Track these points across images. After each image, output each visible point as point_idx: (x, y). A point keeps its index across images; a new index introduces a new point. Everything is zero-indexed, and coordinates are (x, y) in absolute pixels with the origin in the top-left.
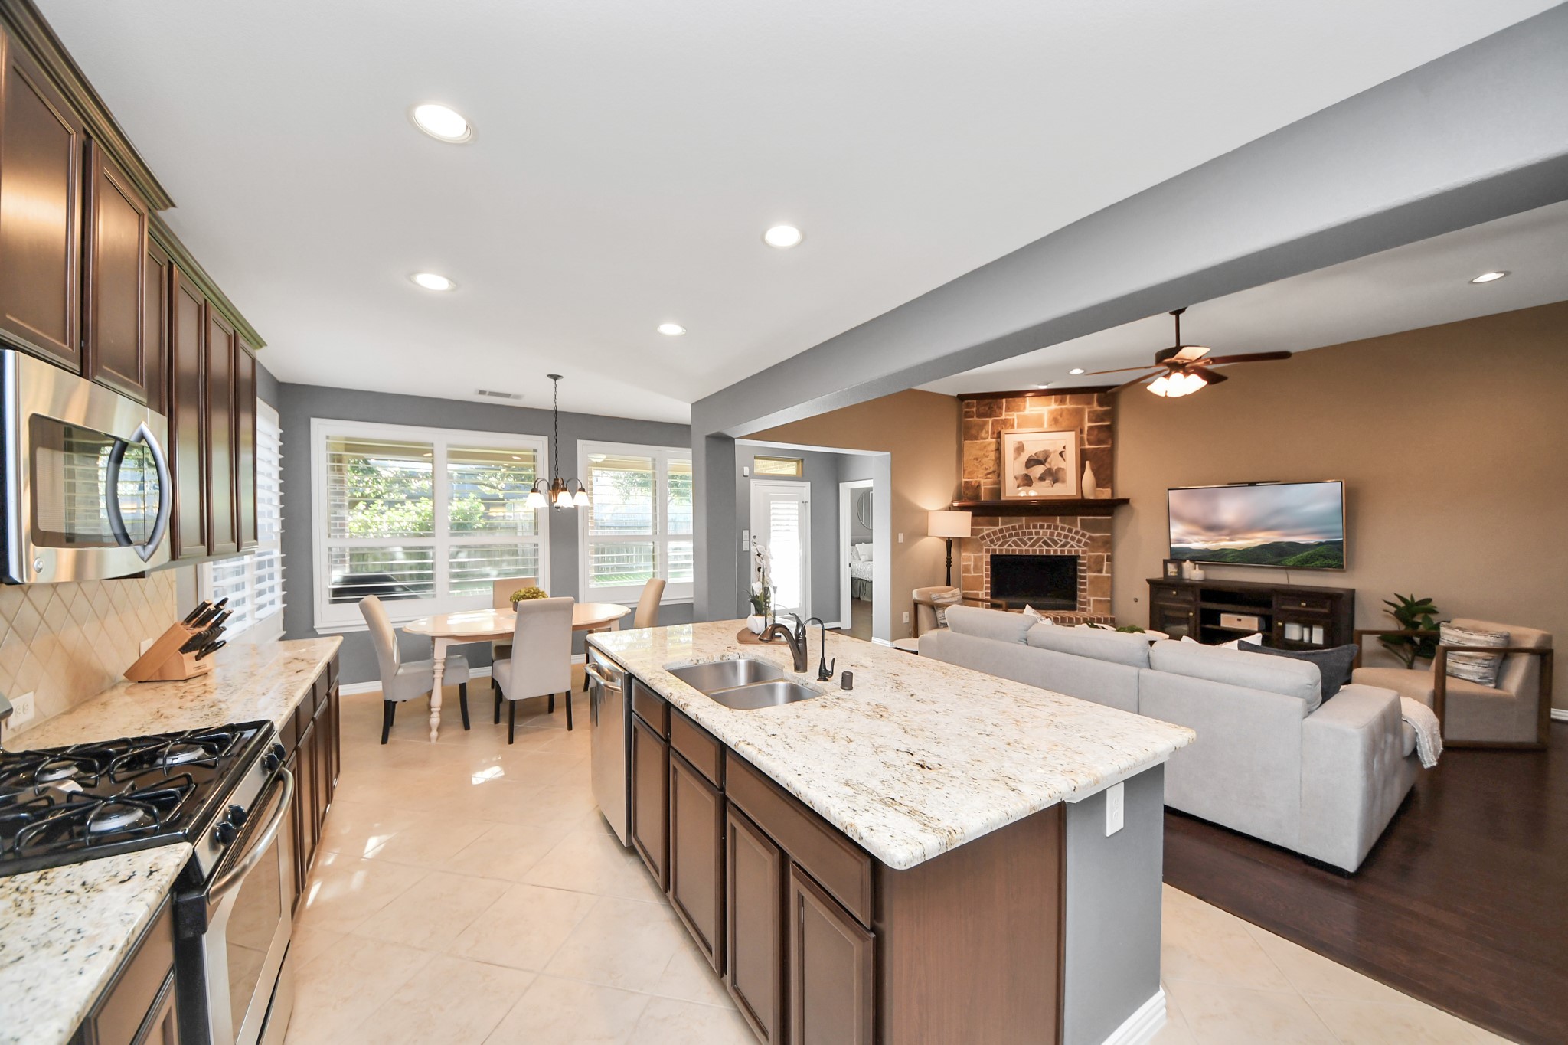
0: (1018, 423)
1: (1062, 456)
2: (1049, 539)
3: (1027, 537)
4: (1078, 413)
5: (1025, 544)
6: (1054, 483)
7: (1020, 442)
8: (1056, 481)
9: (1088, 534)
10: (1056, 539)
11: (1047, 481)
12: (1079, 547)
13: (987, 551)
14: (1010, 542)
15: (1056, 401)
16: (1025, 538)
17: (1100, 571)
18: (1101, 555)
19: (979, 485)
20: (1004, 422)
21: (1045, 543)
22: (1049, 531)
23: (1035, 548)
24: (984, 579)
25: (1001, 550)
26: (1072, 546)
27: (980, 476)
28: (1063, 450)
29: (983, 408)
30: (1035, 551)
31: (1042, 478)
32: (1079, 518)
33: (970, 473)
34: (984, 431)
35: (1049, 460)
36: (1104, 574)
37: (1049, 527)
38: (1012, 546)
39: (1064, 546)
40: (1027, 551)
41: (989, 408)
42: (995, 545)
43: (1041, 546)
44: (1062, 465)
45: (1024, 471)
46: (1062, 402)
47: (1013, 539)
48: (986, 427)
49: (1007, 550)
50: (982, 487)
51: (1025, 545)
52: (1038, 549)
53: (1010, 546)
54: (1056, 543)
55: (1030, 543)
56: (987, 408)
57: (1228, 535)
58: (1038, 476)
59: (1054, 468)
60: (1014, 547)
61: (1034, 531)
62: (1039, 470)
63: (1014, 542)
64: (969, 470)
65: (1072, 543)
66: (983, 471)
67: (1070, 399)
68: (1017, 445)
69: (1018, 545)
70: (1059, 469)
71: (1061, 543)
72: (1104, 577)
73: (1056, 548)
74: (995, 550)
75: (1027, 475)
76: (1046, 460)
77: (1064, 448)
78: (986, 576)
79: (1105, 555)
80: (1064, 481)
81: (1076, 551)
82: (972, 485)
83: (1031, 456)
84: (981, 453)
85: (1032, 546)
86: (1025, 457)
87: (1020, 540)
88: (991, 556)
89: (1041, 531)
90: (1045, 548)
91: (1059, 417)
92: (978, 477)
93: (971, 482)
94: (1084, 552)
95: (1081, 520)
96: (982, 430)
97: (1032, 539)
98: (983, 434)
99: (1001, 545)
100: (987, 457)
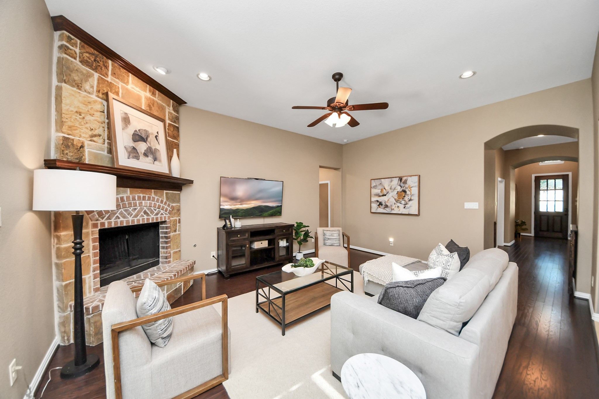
0: (122, 94)
1: (157, 140)
2: (148, 209)
3: (132, 208)
4: (162, 109)
5: (130, 214)
6: (154, 161)
7: (126, 114)
8: (155, 159)
9: (171, 205)
10: (152, 208)
11: (149, 158)
12: (166, 214)
13: (95, 226)
14: (118, 214)
15: (150, 91)
16: (131, 209)
17: (175, 231)
18: (176, 219)
19: (82, 147)
20: (110, 85)
21: (145, 213)
22: (148, 202)
23: (138, 218)
24: (92, 259)
25: (110, 223)
26: (162, 214)
27: (83, 135)
28: (157, 135)
29: (87, 55)
30: (138, 220)
31: (146, 155)
32: (165, 191)
33: (70, 127)
34: (88, 83)
35: (149, 139)
36: (177, 232)
37: (149, 199)
38: (119, 218)
39: (157, 214)
40: (133, 221)
41: (95, 60)
42: (103, 218)
43: (142, 216)
44: (158, 147)
45: (132, 144)
46: (153, 94)
47: (120, 210)
48: (90, 80)
49: (116, 223)
50: (87, 150)
51: (131, 216)
52: (141, 218)
53: (118, 217)
54: (152, 212)
55: (134, 214)
56: (93, 59)
57: (239, 202)
58: (143, 152)
59: (153, 148)
60: (122, 219)
61: (138, 202)
62: (142, 147)
63: (121, 213)
64: (70, 124)
65: (162, 211)
66: (87, 131)
67: (158, 94)
68: (124, 115)
69: (124, 217)
70: (156, 149)
71: (155, 212)
72: (177, 234)
73: (152, 216)
74: (103, 224)
75: (134, 148)
76: (147, 139)
77: (158, 133)
78: (95, 255)
79: (178, 218)
80: (160, 161)
81: (165, 217)
82: (73, 144)
83: (136, 131)
84: (83, 109)
85: (136, 216)
86: (131, 130)
87: (126, 211)
88: (100, 231)
89: (143, 202)
90: (145, 217)
91: (152, 106)
92: (80, 136)
93: (73, 140)
94: (169, 218)
95: (166, 193)
96: (86, 81)
97: (135, 209)
98: (87, 86)
99: (109, 218)
100: (92, 115)
